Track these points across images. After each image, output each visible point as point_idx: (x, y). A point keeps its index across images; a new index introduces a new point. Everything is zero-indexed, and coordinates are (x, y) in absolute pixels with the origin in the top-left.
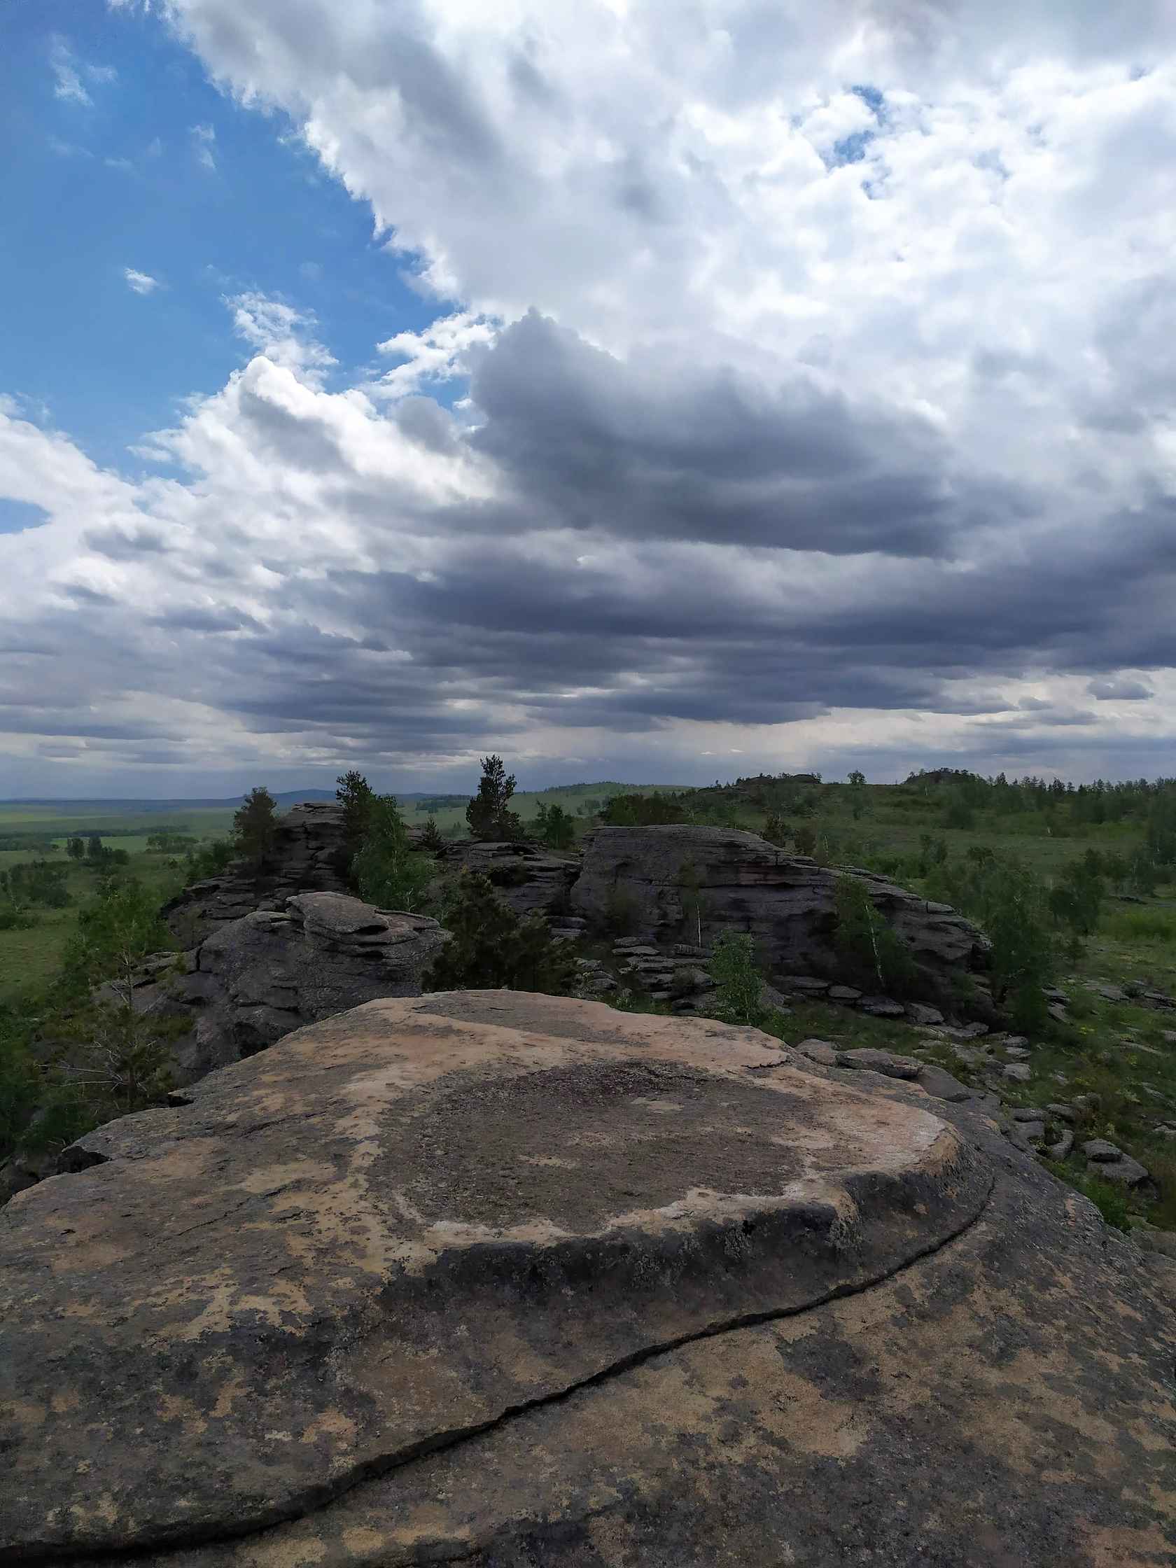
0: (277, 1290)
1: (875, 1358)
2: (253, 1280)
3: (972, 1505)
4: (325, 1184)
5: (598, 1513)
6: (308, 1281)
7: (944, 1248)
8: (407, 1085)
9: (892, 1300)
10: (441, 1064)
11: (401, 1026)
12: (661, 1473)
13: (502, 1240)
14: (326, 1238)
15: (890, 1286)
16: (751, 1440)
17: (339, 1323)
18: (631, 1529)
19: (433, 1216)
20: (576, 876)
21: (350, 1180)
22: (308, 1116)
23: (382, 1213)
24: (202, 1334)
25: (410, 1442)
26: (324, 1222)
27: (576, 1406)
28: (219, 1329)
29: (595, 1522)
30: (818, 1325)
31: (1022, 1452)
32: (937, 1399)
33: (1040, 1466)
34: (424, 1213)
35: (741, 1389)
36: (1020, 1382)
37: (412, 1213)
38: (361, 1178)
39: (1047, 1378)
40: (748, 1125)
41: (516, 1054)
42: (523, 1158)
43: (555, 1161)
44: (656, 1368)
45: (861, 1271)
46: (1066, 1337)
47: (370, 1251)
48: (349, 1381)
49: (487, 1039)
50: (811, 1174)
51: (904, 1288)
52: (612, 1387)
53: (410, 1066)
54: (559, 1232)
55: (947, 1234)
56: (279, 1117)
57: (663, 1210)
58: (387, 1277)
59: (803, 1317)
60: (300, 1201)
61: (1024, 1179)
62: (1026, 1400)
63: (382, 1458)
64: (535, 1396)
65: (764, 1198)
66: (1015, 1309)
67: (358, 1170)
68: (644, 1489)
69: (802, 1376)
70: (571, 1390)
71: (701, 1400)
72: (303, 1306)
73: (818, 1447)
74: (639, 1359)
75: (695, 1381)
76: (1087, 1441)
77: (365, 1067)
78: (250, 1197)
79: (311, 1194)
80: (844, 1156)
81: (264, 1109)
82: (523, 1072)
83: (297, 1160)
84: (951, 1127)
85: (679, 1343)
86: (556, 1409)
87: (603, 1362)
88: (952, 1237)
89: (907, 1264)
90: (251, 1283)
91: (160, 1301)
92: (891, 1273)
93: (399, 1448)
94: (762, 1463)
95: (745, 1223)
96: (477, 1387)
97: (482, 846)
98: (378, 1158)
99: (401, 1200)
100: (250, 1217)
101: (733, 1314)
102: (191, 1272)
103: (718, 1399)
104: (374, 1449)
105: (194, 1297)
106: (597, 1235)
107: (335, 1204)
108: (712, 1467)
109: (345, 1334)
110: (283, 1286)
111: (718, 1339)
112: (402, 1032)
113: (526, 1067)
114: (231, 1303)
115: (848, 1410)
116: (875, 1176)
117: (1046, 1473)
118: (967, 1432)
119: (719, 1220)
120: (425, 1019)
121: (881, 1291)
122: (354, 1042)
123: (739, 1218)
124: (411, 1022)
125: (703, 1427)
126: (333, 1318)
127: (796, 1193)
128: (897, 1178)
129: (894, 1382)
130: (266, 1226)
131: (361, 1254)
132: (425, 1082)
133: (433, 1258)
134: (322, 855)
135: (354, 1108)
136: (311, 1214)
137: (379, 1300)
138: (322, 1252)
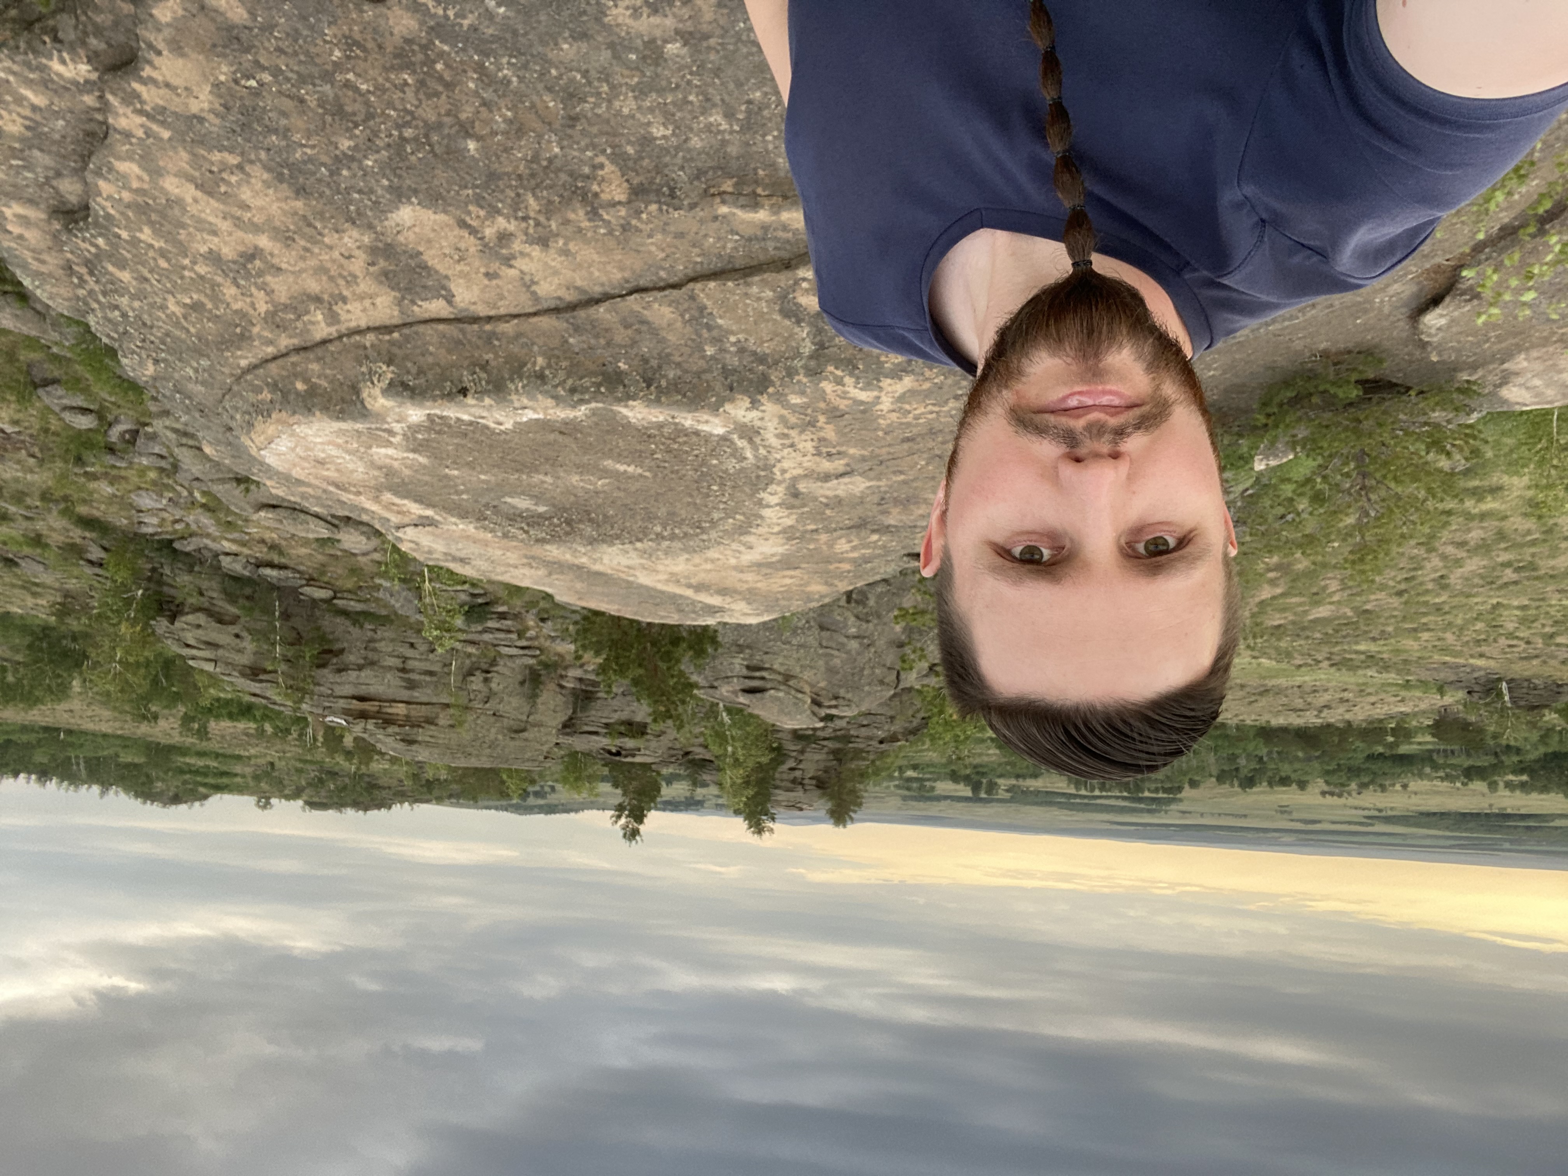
0: (846, 402)
1: (368, 273)
2: (864, 412)
3: (309, 151)
4: (806, 476)
5: (620, 203)
6: (822, 405)
7: (284, 351)
8: (734, 546)
9: (344, 316)
10: (706, 560)
11: (737, 597)
12: (566, 222)
13: (672, 413)
14: (808, 435)
15: (343, 328)
16: (489, 232)
17: (802, 371)
18: (595, 188)
19: (724, 438)
20: (565, 726)
21: (787, 476)
22: (816, 530)
23: (765, 447)
24: (900, 379)
25: (756, 279)
26: (809, 446)
27: (627, 281)
28: (889, 381)
29: (623, 198)
30: (415, 308)
31: (253, 181)
32: (320, 234)
33: (240, 167)
34: (732, 442)
35: (491, 271)
36: (240, 234)
37: (741, 443)
38: (778, 476)
39: (215, 233)
40: (446, 476)
41: (643, 561)
42: (647, 474)
43: (622, 468)
44: (559, 298)
45: (368, 344)
46: (186, 262)
47: (776, 421)
48: (797, 330)
49: (665, 577)
50: (397, 427)
51: (329, 325)
52: (597, 290)
53: (733, 561)
54: (624, 411)
55: (280, 362)
56: (839, 533)
57: (536, 416)
58: (764, 399)
59: (426, 316)
60: (827, 466)
61: (190, 398)
62: (238, 219)
63: (778, 271)
64: (659, 295)
65: (445, 414)
66: (229, 291)
67: (779, 483)
68: (581, 213)
69: (437, 272)
70: (630, 293)
71: (525, 268)
72: (827, 386)
73: (433, 217)
74: (572, 307)
75: (528, 284)
76: (191, 179)
77: (769, 565)
78: (862, 474)
79: (819, 470)
80: (364, 438)
81: (850, 541)
82: (639, 545)
83: (827, 497)
84: (254, 452)
85: (535, 314)
86: (642, 283)
87: (601, 311)
88: (275, 358)
89: (324, 342)
90: (865, 411)
91: (930, 408)
92: (340, 337)
93: (766, 276)
94: (482, 213)
95: (465, 396)
96: (702, 309)
97: (649, 760)
98: (764, 490)
99: (749, 454)
100: (864, 459)
101: (488, 327)
102: (908, 425)
103: (511, 266)
104: (783, 279)
105: (907, 407)
106: (593, 405)
107: (800, 459)
108: (525, 219)
109: (798, 363)
110: (843, 404)
111: (502, 311)
112: (736, 591)
113: (636, 549)
114: (879, 398)
115: (401, 238)
116: (338, 418)
117: (235, 162)
118: (299, 204)
119: (487, 401)
120: (715, 601)
121: (353, 324)
122: (775, 588)
123: (470, 400)
124: (728, 599)
125: (527, 248)
126: (806, 375)
127: (416, 414)
128: (318, 413)
129: (357, 253)
130: (852, 451)
131: (783, 419)
132: (722, 548)
133: (728, 407)
134: (791, 763)
135: (779, 533)
136: (819, 454)
137: (772, 384)
138: (812, 424)
